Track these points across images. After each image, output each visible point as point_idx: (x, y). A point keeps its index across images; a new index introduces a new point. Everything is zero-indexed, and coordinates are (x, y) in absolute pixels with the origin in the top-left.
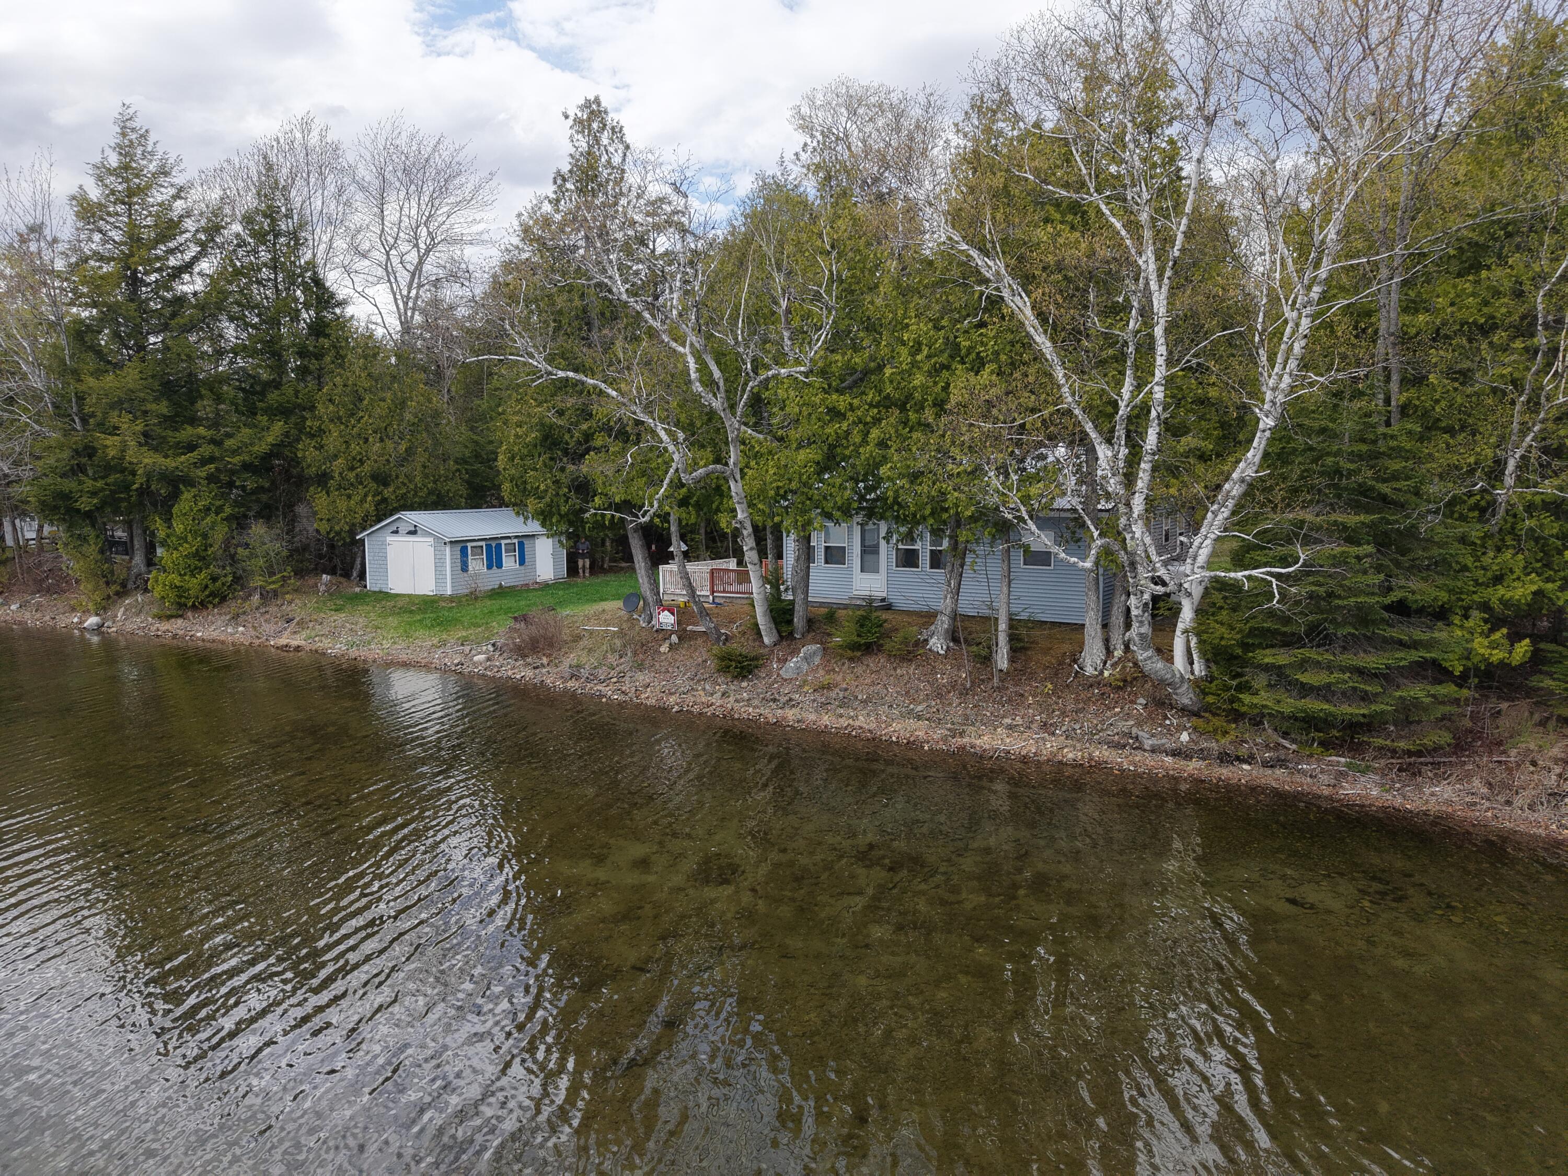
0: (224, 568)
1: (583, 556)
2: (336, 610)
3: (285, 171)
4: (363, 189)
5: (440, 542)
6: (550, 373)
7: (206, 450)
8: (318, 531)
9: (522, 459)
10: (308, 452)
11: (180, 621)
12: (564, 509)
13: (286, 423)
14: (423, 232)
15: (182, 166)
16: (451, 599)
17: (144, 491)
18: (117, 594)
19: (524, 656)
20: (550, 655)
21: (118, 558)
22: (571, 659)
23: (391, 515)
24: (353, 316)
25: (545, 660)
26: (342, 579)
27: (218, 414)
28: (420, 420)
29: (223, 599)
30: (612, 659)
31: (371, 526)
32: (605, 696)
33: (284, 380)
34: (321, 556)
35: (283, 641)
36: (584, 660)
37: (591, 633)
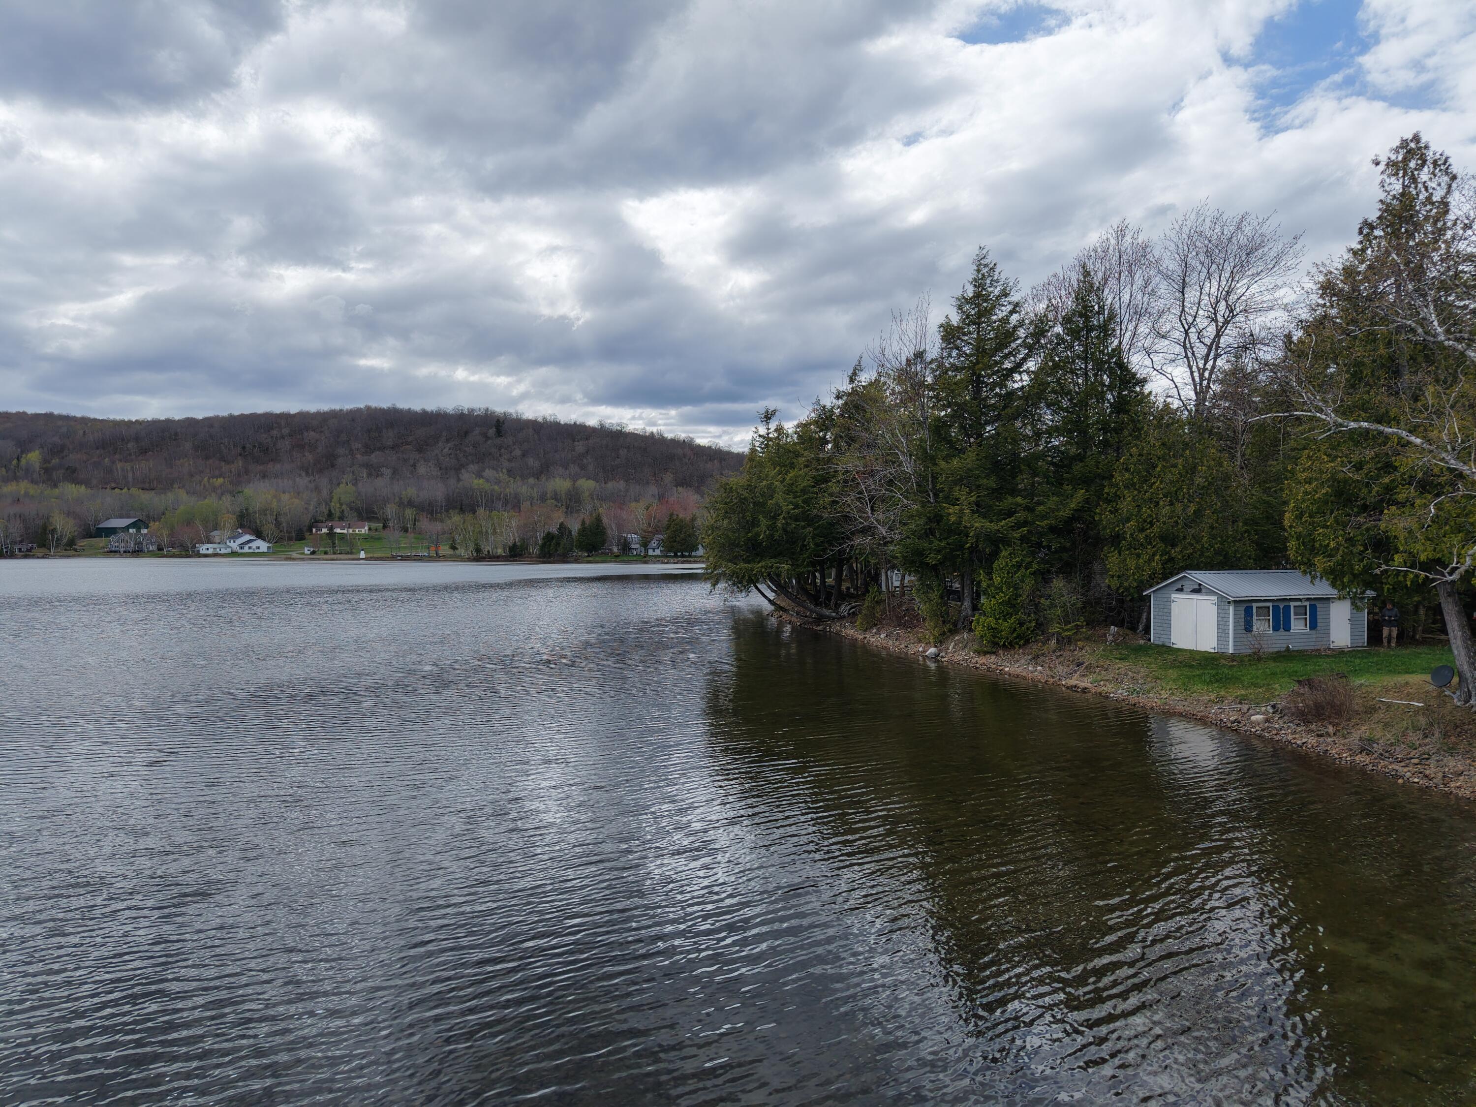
0: (1029, 615)
1: (1390, 623)
2: (1121, 659)
3: (1100, 275)
4: (1167, 277)
5: (1223, 601)
6: (1341, 425)
7: (1021, 515)
8: (1109, 587)
9: (1310, 517)
10: (1104, 516)
11: (993, 657)
12: (1357, 568)
13: (1087, 491)
14: (1222, 306)
15: (1019, 286)
16: (1233, 658)
17: (973, 550)
18: (950, 631)
19: (1307, 722)
20: (1337, 725)
21: (953, 604)
22: (1364, 731)
23: (1177, 574)
24: (1150, 393)
25: (1331, 729)
26: (1128, 632)
27: (1033, 485)
28: (1210, 484)
29: (1027, 642)
30: (1414, 737)
31: (1158, 583)
32: (1402, 777)
33: (1089, 453)
34: (1111, 609)
35: (1072, 682)
36: (1378, 734)
37: (1389, 706)
